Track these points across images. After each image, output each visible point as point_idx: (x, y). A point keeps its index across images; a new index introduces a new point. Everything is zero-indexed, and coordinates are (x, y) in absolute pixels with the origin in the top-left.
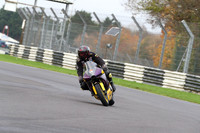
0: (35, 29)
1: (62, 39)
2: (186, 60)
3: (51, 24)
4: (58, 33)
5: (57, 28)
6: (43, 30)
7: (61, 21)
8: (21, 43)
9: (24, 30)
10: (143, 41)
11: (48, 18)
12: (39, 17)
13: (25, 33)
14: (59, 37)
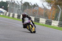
0: (12, 7)
1: (20, 10)
2: (59, 17)
3: (17, 6)
4: (19, 9)
5: (19, 7)
6: (14, 8)
7: (20, 5)
8: (7, 12)
9: (8, 8)
10: (46, 11)
11: (16, 4)
12: (13, 4)
13: (9, 8)
14: (19, 10)
